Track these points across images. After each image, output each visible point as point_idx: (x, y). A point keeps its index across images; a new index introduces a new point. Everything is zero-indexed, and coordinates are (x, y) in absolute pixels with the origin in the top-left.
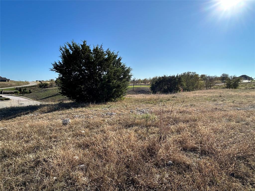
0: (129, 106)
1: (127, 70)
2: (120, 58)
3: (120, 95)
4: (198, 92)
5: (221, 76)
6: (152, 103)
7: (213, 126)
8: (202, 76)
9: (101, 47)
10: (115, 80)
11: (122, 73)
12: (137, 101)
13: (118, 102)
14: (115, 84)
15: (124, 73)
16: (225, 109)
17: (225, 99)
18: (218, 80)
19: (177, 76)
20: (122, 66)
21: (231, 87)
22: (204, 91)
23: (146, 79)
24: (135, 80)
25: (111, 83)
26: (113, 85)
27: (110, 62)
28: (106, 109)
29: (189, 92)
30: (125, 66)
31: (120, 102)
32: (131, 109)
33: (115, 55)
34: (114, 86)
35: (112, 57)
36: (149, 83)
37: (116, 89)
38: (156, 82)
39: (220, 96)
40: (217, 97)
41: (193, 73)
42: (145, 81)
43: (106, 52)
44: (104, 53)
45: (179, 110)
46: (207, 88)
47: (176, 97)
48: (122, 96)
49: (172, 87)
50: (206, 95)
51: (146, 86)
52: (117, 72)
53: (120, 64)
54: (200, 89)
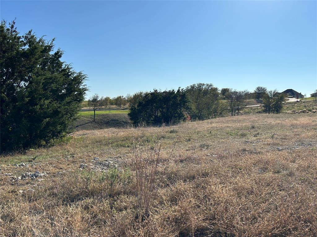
0: (79, 155)
1: (75, 78)
2: (58, 52)
3: (60, 132)
4: (217, 121)
5: (255, 91)
6: (128, 146)
7: (236, 183)
8: (225, 91)
9: (12, 27)
10: (47, 99)
11: (64, 85)
12: (99, 142)
13: (54, 148)
14: (48, 108)
15: (69, 84)
16: (259, 150)
17: (260, 131)
18: (251, 99)
19: (179, 91)
20: (64, 70)
21: (272, 111)
22: (227, 118)
23: (120, 97)
24: (98, 100)
25: (38, 107)
26: (42, 111)
27: (33, 60)
28: (23, 165)
29: (201, 122)
30: (71, 70)
31: (58, 148)
32: (83, 162)
33: (47, 46)
34: (45, 113)
35: (40, 50)
36: (127, 106)
37: (49, 119)
38: (140, 104)
39: (253, 127)
40: (247, 128)
41: (208, 85)
42: (119, 102)
43: (26, 38)
44: (21, 40)
45: (180, 156)
46: (233, 113)
47: (177, 132)
48: (64, 134)
49: (171, 112)
50: (230, 127)
51: (122, 112)
52: (52, 83)
53: (60, 65)
54: (221, 115)
